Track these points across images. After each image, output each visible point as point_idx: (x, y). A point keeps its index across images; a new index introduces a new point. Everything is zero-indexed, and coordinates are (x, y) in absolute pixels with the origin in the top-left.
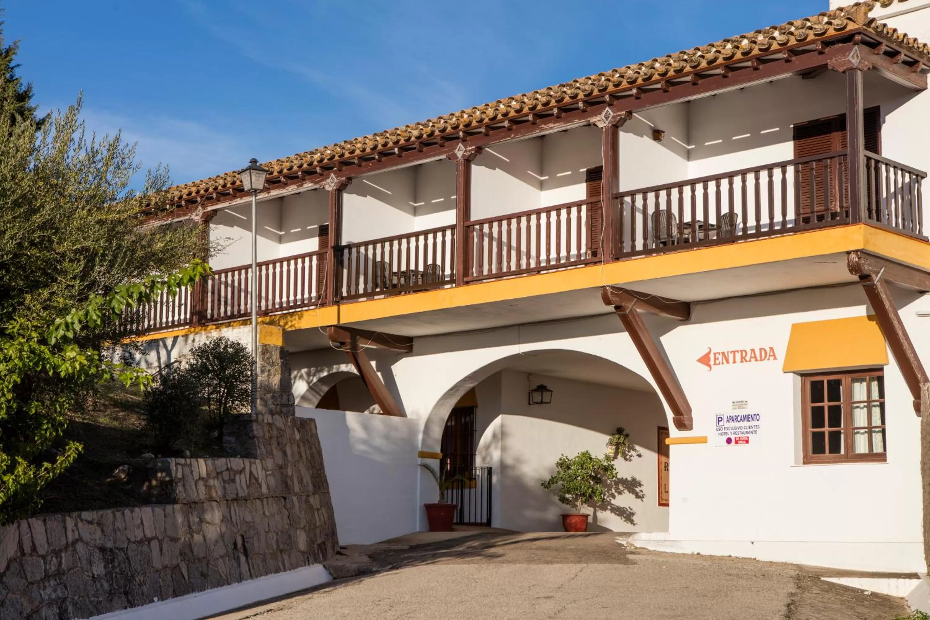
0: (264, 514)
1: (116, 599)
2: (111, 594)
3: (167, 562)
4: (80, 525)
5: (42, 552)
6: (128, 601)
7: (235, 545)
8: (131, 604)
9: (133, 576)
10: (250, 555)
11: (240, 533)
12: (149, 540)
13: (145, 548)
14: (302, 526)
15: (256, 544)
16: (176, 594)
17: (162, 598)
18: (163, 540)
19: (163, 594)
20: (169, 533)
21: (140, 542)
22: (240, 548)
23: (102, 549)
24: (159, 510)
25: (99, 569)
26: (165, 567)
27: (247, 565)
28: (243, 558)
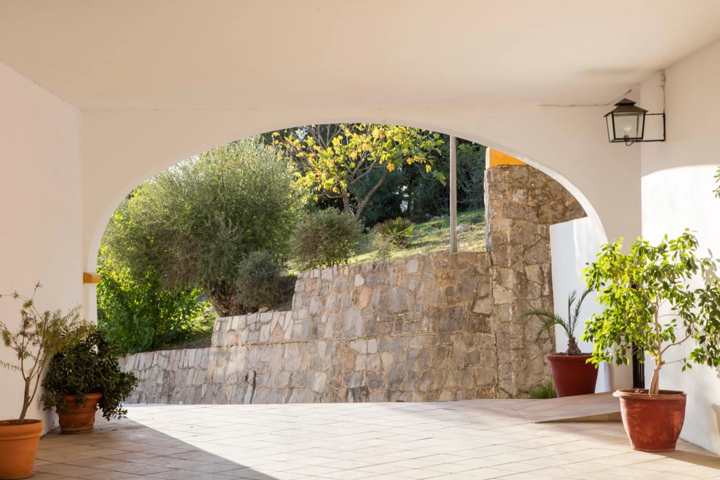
0: (283, 356)
1: (163, 397)
2: (161, 395)
3: (194, 383)
4: (160, 357)
5: (140, 369)
6: (168, 400)
7: (247, 377)
8: (169, 402)
9: (174, 388)
10: (257, 387)
11: (253, 370)
12: (189, 368)
13: (185, 373)
14: (324, 369)
15: (266, 379)
16: (194, 402)
17: (184, 403)
18: (196, 369)
19: (186, 401)
20: (202, 365)
21: (184, 369)
22: (251, 380)
23: (165, 371)
24: (200, 351)
25: (160, 381)
26: (192, 385)
27: (251, 394)
28: (250, 388)
